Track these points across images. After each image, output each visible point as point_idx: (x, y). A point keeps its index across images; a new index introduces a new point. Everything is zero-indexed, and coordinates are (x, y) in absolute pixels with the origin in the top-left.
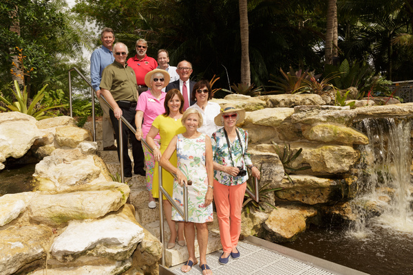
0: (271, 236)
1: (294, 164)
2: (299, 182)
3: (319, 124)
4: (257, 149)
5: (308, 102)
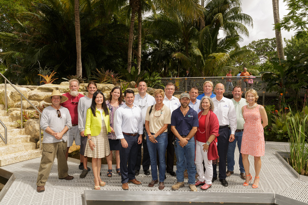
5: (107, 88)
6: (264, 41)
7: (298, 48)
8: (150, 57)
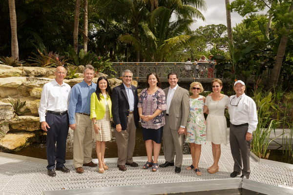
0: (3, 149)
1: (22, 110)
2: (23, 119)
3: (36, 88)
4: (3, 101)
5: (51, 73)
6: (210, 27)
7: (242, 35)
8: (94, 39)
